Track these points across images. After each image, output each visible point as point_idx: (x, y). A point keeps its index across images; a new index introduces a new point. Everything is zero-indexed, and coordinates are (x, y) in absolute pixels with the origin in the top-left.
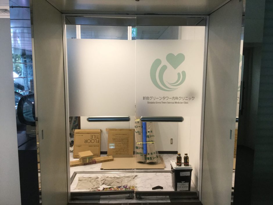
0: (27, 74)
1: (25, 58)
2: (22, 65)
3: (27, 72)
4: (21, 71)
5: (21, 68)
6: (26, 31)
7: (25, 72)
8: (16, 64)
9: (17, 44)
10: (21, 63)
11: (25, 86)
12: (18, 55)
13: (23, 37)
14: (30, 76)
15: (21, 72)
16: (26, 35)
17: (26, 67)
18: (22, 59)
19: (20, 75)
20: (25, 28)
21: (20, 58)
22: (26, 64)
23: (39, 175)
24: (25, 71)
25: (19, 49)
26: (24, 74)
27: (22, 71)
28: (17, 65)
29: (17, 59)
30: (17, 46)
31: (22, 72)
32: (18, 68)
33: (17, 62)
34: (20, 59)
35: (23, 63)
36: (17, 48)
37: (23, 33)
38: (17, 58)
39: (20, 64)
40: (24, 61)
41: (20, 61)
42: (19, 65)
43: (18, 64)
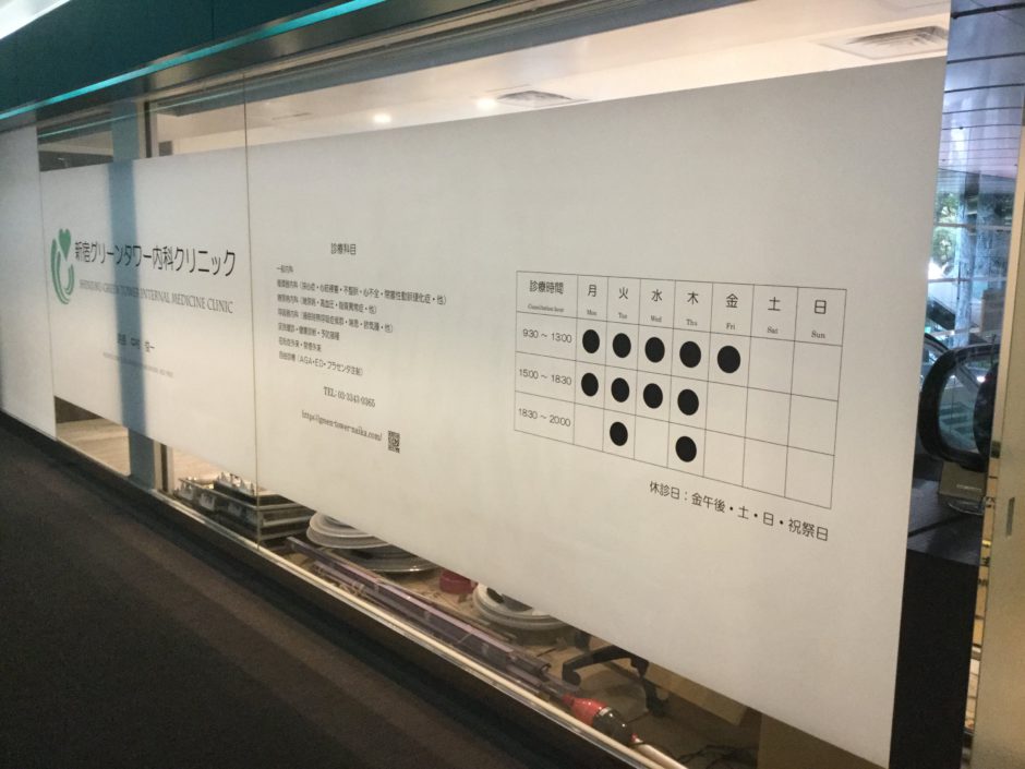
0: (973, 267)
1: (972, 206)
2: (958, 235)
3: (974, 257)
4: (954, 254)
5: (953, 243)
6: (992, 100)
7: (965, 261)
8: (939, 228)
9: (951, 154)
10: (956, 226)
11: (958, 314)
12: (951, 195)
13: (978, 125)
14: (980, 276)
15: (951, 259)
16: (992, 117)
17: (973, 240)
18: (961, 209)
19: (948, 270)
20: (992, 89)
21: (956, 208)
22: (974, 230)
23: (974, 666)
24: (966, 257)
25: (957, 174)
26: (963, 266)
27: (958, 254)
28: (943, 231)
29: (945, 211)
30: (950, 162)
31: (957, 258)
32: (944, 243)
33: (943, 220)
34: (953, 210)
35: (963, 226)
36: (950, 168)
37: (979, 110)
38: (945, 208)
39: (951, 229)
40: (969, 216)
41: (953, 218)
42: (947, 232)
43: (946, 228)
